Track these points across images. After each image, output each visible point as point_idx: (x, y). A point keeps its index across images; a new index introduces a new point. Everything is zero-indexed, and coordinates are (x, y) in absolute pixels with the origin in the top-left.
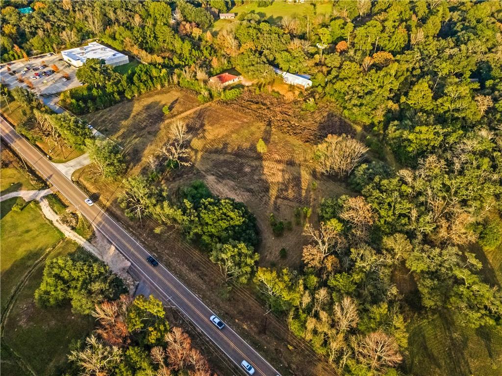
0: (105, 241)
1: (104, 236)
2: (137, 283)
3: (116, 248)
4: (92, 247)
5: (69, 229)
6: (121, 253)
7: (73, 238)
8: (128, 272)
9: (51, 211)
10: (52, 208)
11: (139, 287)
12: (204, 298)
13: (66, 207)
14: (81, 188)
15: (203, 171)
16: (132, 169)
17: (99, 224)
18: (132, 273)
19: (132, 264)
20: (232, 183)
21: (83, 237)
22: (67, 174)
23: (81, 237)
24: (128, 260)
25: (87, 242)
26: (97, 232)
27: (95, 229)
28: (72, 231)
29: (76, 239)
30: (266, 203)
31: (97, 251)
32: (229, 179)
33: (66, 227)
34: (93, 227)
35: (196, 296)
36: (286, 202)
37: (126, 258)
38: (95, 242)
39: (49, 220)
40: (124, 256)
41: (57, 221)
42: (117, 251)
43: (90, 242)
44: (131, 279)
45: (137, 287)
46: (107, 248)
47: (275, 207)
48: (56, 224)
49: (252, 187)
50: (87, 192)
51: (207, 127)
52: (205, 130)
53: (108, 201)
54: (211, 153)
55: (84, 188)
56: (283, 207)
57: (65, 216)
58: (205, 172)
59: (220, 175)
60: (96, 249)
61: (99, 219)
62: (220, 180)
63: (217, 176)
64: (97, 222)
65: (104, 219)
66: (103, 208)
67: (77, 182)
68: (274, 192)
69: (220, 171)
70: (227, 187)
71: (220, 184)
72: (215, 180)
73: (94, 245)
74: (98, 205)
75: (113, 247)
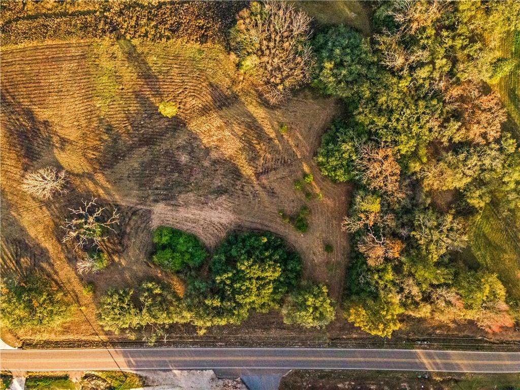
0: (161, 373)
1: (153, 370)
2: (239, 379)
3: (179, 369)
6: (191, 370)
8: (219, 379)
11: (245, 380)
12: (304, 344)
13: (66, 378)
15: (138, 204)
16: (56, 273)
17: (129, 364)
18: (224, 376)
19: (213, 370)
20: (191, 196)
21: (136, 388)
24: (206, 370)
26: (139, 373)
27: (135, 372)
30: (255, 195)
31: (166, 387)
32: (180, 192)
34: (128, 371)
35: (297, 349)
36: (272, 176)
37: (202, 370)
38: (153, 382)
40: (196, 370)
42: (185, 371)
43: (148, 386)
44: (230, 381)
45: (243, 382)
46: (172, 376)
47: (268, 192)
49: (217, 183)
50: (57, 345)
51: (43, 114)
52: (46, 123)
53: (97, 334)
54: (111, 166)
55: (47, 344)
56: (275, 185)
57: (83, 387)
58: (141, 204)
59: (165, 195)
60: (163, 386)
61: (121, 360)
62: (173, 202)
63: (163, 200)
64: (125, 364)
65: (125, 355)
66: (106, 346)
67: (26, 345)
68: (248, 171)
69: (157, 189)
70: (192, 207)
71: (180, 209)
72: (169, 208)
73: (156, 384)
74: (94, 347)
75: (176, 372)
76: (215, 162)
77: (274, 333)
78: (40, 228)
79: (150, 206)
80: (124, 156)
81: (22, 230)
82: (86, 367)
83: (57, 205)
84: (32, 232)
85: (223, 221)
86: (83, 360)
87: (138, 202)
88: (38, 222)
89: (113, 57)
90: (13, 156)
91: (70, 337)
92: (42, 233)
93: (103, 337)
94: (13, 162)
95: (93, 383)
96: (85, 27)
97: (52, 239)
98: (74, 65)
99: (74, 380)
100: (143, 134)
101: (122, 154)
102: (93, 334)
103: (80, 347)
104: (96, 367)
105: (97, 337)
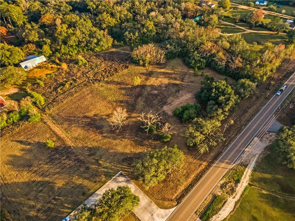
0: (243, 155)
3: (246, 148)
4: (251, 163)
5: (239, 185)
6: (249, 144)
7: (248, 178)
8: (261, 138)
9: (223, 208)
10: (220, 209)
13: (215, 197)
14: (187, 193)
17: (228, 163)
18: (261, 136)
19: (255, 137)
20: (171, 98)
21: (244, 171)
22: (166, 215)
23: (245, 173)
25: (248, 167)
26: (236, 163)
27: (235, 165)
28: (241, 181)
29: (248, 176)
30: (188, 85)
31: (253, 159)
33: (238, 187)
34: (232, 167)
35: (263, 108)
36: (186, 79)
37: (252, 140)
38: (246, 162)
39: (235, 205)
40: (251, 142)
41: (234, 197)
42: (249, 146)
43: (247, 165)
45: (270, 132)
47: (190, 82)
48: (238, 197)
49: (174, 90)
50: (191, 185)
51: (91, 114)
52: (95, 115)
53: (201, 164)
54: (134, 109)
55: (187, 190)
56: (190, 80)
57: (227, 193)
58: (158, 112)
59: (162, 104)
60: (252, 160)
61: (223, 165)
62: (168, 103)
63: (164, 105)
64: (227, 165)
65: (222, 161)
66: (210, 166)
67: (179, 200)
68: (178, 82)
69: (157, 104)
70: (175, 100)
71: (172, 103)
72: (169, 105)
73: (248, 162)
74: (207, 171)
75: (246, 150)
76: (166, 87)
77: (251, 111)
78: (129, 147)
79: (162, 110)
80: (135, 104)
81: (122, 154)
82: (216, 182)
83: (127, 135)
84: (127, 151)
85: (189, 96)
86: (210, 180)
87: (156, 112)
88: (126, 146)
89: (102, 86)
90: (92, 133)
91: (193, 176)
92: (132, 148)
93: (205, 164)
94: (94, 135)
95: (227, 187)
96: (85, 85)
97: (139, 147)
98: (90, 95)
99: (219, 194)
100: (135, 95)
101: (134, 104)
102: (199, 166)
103: (202, 176)
104: (219, 178)
105: (202, 165)
